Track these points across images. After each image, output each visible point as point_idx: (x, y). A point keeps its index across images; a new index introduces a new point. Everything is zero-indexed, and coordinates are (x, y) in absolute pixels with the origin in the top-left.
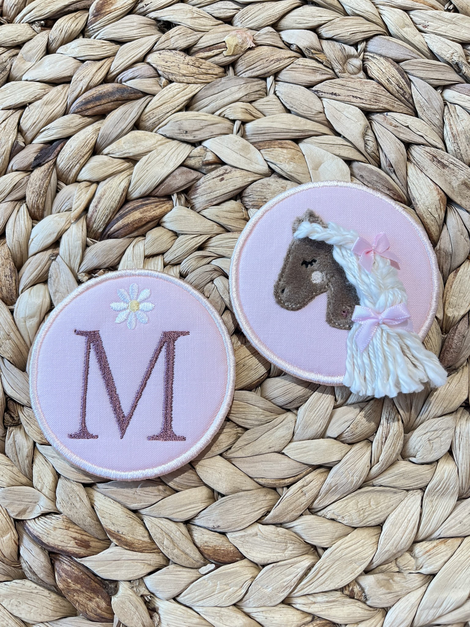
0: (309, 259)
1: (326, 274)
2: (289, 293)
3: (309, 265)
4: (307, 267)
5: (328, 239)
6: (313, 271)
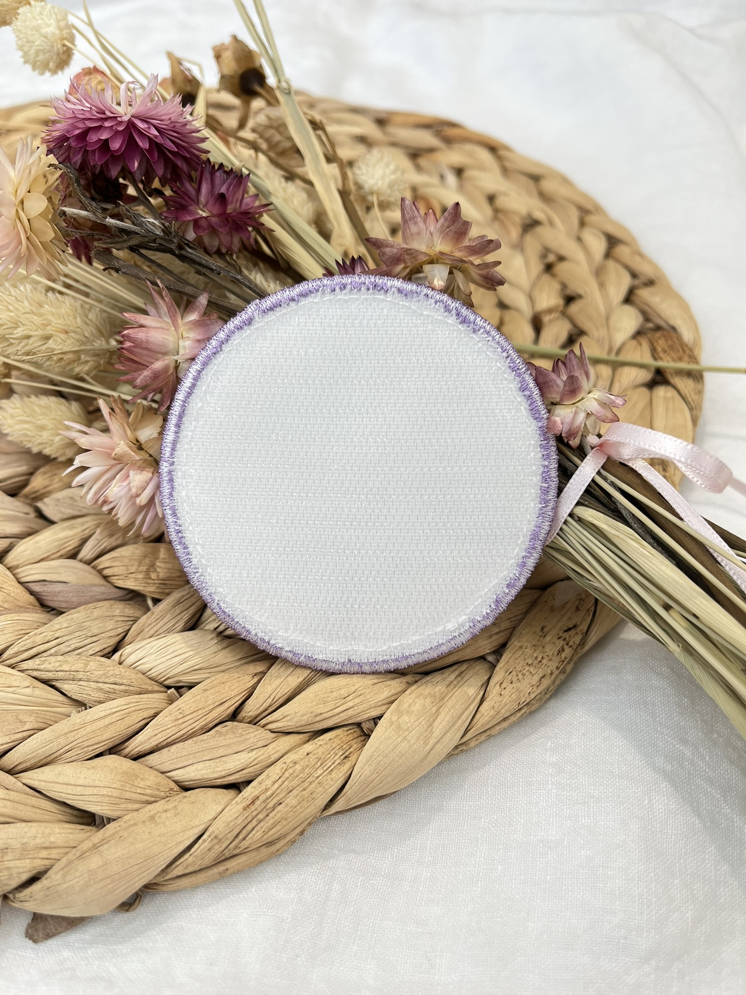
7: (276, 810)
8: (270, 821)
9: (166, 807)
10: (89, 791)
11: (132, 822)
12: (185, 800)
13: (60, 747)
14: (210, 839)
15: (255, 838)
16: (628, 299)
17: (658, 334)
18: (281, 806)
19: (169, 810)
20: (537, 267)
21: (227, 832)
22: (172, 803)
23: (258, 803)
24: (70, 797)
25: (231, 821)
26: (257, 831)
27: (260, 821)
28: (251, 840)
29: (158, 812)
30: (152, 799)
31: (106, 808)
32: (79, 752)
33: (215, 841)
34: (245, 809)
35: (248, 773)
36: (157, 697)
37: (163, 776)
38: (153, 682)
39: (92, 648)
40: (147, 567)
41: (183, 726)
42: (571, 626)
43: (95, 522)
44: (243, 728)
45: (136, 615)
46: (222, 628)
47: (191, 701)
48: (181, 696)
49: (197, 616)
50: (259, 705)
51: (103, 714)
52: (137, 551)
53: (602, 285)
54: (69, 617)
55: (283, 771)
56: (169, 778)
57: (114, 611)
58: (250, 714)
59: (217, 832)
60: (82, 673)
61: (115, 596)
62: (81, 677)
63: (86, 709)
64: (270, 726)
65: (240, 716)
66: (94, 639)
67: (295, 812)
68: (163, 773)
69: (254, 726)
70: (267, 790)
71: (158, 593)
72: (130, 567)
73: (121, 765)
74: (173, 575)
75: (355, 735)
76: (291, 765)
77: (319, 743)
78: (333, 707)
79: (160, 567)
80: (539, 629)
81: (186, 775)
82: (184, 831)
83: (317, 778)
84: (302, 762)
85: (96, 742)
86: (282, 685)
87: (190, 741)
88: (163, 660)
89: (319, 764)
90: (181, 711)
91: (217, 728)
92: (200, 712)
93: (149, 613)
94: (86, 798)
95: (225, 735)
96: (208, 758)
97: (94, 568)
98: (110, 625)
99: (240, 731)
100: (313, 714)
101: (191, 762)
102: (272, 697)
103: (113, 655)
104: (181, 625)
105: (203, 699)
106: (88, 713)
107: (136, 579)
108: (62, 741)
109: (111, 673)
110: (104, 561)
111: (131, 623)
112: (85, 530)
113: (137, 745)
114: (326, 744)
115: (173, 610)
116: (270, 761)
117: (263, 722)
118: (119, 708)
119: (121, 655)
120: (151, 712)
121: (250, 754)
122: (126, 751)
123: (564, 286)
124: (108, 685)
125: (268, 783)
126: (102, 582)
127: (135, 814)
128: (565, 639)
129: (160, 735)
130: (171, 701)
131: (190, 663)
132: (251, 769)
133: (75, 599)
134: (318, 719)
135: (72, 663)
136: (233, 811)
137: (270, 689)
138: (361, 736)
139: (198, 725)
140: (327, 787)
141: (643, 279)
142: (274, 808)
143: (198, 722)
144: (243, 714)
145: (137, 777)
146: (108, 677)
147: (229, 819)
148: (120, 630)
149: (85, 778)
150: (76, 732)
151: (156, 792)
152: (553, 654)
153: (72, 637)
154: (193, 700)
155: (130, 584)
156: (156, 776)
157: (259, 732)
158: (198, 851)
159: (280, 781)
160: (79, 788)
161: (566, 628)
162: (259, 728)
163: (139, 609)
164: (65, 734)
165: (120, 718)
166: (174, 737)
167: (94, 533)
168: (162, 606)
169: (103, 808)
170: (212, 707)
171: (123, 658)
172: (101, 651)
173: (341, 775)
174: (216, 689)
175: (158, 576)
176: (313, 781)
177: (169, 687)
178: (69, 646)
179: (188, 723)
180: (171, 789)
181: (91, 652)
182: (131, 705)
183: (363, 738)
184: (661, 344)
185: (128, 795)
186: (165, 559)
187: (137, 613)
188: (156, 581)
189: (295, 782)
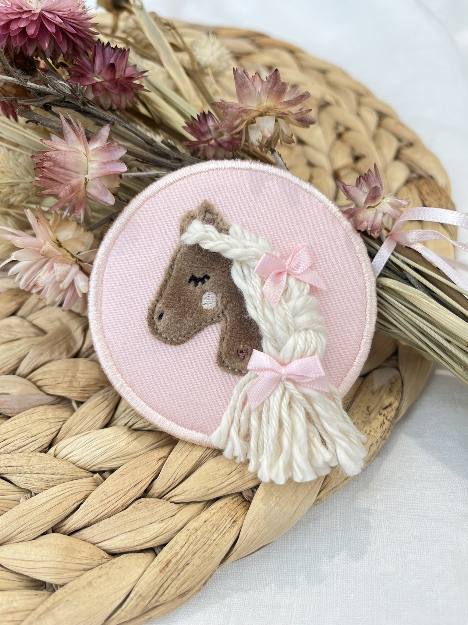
0: (199, 275)
1: (222, 298)
2: (168, 321)
3: (200, 283)
4: (196, 285)
5: (225, 250)
6: (204, 292)
7: (185, 570)
8: (181, 579)
9: (100, 573)
10: (39, 565)
11: (75, 588)
12: (114, 566)
13: (13, 530)
14: (136, 598)
15: (171, 593)
16: (397, 157)
17: (422, 182)
18: (188, 566)
19: (102, 575)
20: (332, 136)
21: (148, 591)
22: (104, 570)
23: (171, 565)
24: (25, 570)
25: (151, 582)
26: (172, 588)
27: (173, 580)
28: (167, 595)
29: (94, 579)
30: (88, 567)
31: (54, 577)
32: (29, 533)
33: (140, 599)
34: (161, 571)
35: (161, 540)
36: (86, 481)
37: (95, 547)
38: (82, 470)
39: (32, 446)
40: (70, 378)
41: (108, 505)
42: (388, 404)
43: (28, 345)
44: (153, 503)
45: (64, 416)
46: (130, 424)
47: (112, 484)
48: (105, 479)
49: (111, 415)
50: (165, 483)
51: (45, 500)
52: (62, 366)
53: (379, 148)
54: (13, 422)
55: (188, 537)
56: (99, 547)
57: (48, 414)
58: (158, 491)
59: (141, 591)
60: (26, 467)
61: (48, 401)
62: (26, 470)
63: (31, 496)
64: (173, 499)
65: (150, 493)
66: (34, 438)
67: (199, 570)
68: (94, 544)
69: (162, 500)
70: (177, 554)
71: (81, 397)
72: (57, 379)
73: (62, 542)
74: (90, 383)
75: (239, 502)
76: (193, 531)
77: (213, 511)
78: (221, 482)
79: (80, 377)
80: (364, 409)
81: (114, 545)
82: (115, 592)
83: (214, 540)
84: (202, 529)
85: (41, 524)
86: (180, 467)
87: (114, 517)
88: (88, 452)
89: (215, 529)
90: (105, 493)
91: (134, 505)
92: (120, 493)
93: (75, 415)
94: (37, 571)
95: (140, 510)
96: (129, 530)
97: (30, 380)
98: (45, 426)
99: (152, 505)
100: (206, 489)
101: (116, 534)
102: (174, 477)
103: (49, 449)
104: (100, 423)
105: (121, 482)
106: (33, 501)
107: (63, 388)
108: (15, 525)
109: (49, 466)
110: (37, 375)
111: (61, 423)
112: (21, 351)
113: (72, 523)
114: (218, 512)
115: (93, 411)
116: (177, 528)
117: (168, 496)
118: (57, 494)
119: (55, 450)
120: (82, 495)
121: (162, 525)
122: (65, 528)
123: (353, 149)
124: (47, 476)
125: (177, 548)
126: (37, 391)
127: (76, 581)
128: (384, 415)
129: (90, 514)
130: (97, 485)
131: (109, 453)
132: (162, 537)
133: (16, 407)
134: (210, 492)
135: (18, 460)
136: (152, 573)
137: (171, 471)
138: (243, 502)
139: (119, 504)
140: (222, 547)
141: (405, 142)
142: (183, 568)
143: (119, 502)
144: (152, 492)
145: (74, 550)
146: (47, 469)
147: (150, 580)
148: (53, 430)
149: (35, 554)
150: (25, 517)
151: (91, 561)
152: (377, 427)
153: (17, 438)
154: (114, 483)
155: (59, 392)
156: (90, 548)
157: (166, 505)
158: (128, 608)
159: (186, 545)
160: (31, 563)
161: (384, 407)
162: (165, 500)
163: (66, 411)
164: (17, 519)
165: (57, 503)
166: (102, 514)
167: (28, 353)
168: (84, 408)
169: (51, 578)
170: (129, 488)
171: (57, 452)
172: (40, 447)
173: (232, 536)
174: (131, 473)
175: (79, 384)
176: (212, 544)
177: (94, 472)
178: (14, 446)
179: (112, 502)
180: (103, 558)
181: (32, 449)
182: (66, 491)
183: (244, 504)
184: (425, 189)
185: (69, 566)
186: (83, 370)
187: (66, 414)
188: (78, 389)
189: (198, 546)
